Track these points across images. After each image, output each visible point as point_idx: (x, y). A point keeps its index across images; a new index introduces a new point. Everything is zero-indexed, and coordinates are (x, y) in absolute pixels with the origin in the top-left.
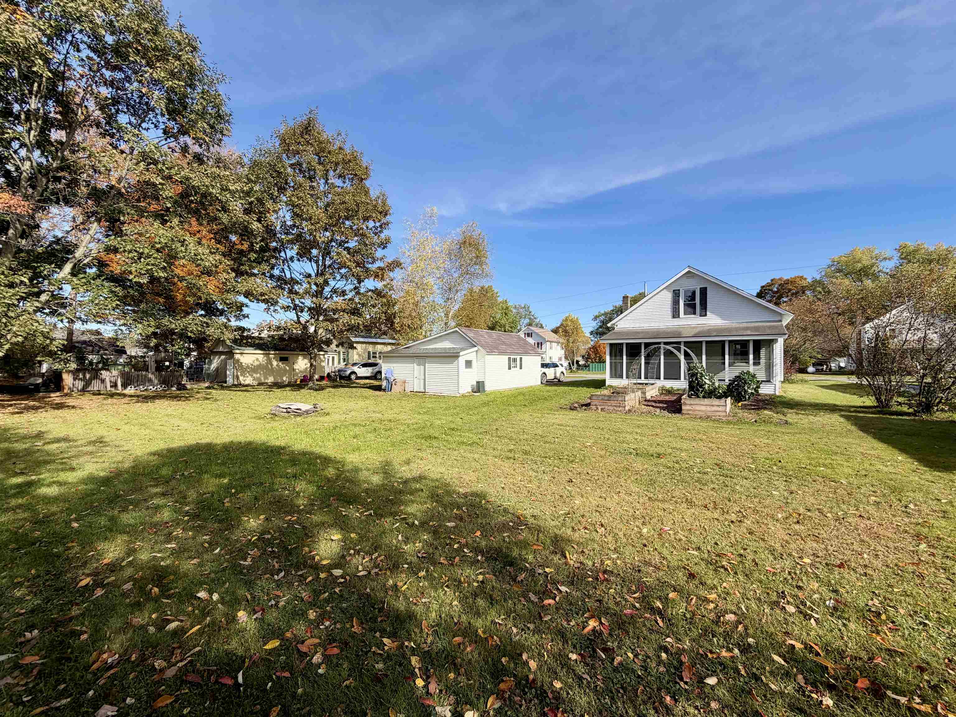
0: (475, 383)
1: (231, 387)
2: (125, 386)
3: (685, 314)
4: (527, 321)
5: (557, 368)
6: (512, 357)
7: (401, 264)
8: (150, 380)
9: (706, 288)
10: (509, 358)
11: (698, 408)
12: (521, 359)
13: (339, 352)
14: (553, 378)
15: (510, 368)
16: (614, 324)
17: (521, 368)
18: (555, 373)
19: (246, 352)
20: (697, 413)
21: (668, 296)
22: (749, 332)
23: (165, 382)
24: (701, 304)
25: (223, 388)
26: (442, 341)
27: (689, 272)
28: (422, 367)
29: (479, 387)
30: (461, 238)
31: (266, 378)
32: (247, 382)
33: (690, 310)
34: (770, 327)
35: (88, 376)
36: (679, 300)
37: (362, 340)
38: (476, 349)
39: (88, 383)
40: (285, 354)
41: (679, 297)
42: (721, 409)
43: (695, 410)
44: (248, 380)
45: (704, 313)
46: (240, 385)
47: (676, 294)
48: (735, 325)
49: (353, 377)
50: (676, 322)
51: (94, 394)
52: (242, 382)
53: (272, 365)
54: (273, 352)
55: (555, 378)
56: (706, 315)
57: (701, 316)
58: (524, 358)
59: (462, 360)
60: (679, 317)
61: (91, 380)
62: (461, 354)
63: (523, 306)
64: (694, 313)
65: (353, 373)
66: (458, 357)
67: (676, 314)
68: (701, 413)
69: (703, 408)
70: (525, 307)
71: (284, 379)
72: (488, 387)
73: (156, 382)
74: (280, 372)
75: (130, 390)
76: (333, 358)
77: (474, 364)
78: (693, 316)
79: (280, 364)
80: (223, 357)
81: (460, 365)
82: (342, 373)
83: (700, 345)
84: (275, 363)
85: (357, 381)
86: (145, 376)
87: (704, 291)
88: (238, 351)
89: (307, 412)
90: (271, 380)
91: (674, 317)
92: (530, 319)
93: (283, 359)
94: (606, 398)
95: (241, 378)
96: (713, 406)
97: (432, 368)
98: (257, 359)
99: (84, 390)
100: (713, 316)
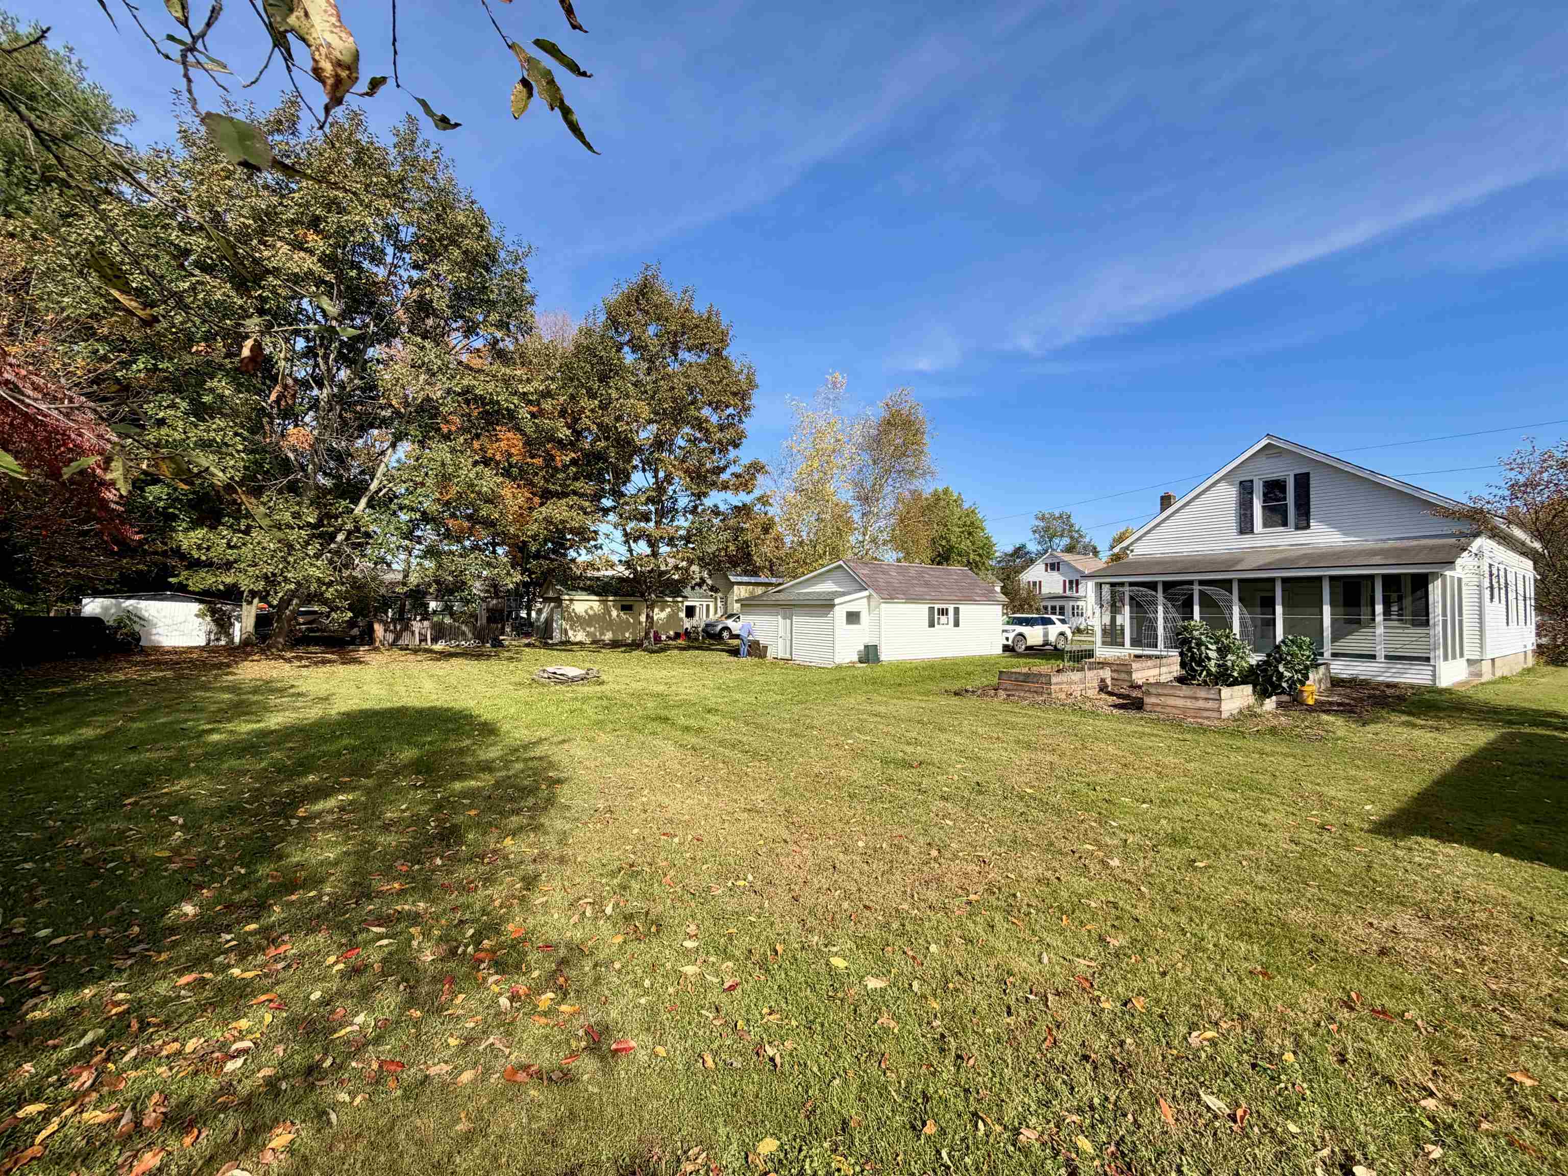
0: (862, 648)
1: (556, 644)
2: (435, 640)
3: (1265, 525)
4: (1066, 541)
5: (1049, 627)
6: (936, 606)
7: (763, 467)
8: (464, 633)
9: (1308, 474)
10: (931, 610)
11: (1171, 701)
12: (957, 611)
13: (716, 598)
14: (1041, 643)
15: (932, 625)
16: (1127, 548)
17: (957, 624)
18: (1046, 635)
19: (577, 598)
20: (1168, 710)
21: (1228, 494)
22: (1377, 560)
23: (480, 636)
24: (1298, 506)
25: (546, 646)
26: (823, 582)
27: (1268, 446)
28: (788, 621)
29: (870, 655)
30: (884, 414)
31: (602, 634)
32: (578, 639)
33: (1278, 518)
34: (1432, 548)
35: (398, 627)
36: (1252, 499)
37: (746, 579)
38: (866, 593)
39: (398, 637)
40: (628, 600)
41: (1251, 493)
42: (1210, 704)
43: (1164, 706)
44: (579, 636)
45: (1303, 522)
46: (568, 642)
47: (1246, 489)
48: (1370, 545)
49: (725, 634)
50: (1247, 542)
51: (401, 649)
52: (572, 639)
53: (610, 616)
54: (611, 598)
55: (1046, 643)
56: (1308, 527)
57: (1297, 528)
58: (962, 607)
59: (840, 613)
60: (1252, 531)
61: (402, 631)
62: (837, 601)
63: (1057, 515)
64: (1285, 524)
65: (726, 628)
66: (833, 606)
67: (1245, 526)
68: (1174, 711)
69: (1180, 702)
70: (1061, 517)
71: (627, 635)
72: (885, 655)
73: (470, 635)
74: (623, 626)
75: (439, 646)
76: (708, 606)
77: (864, 617)
78: (1282, 529)
79: (622, 614)
80: (552, 604)
81: (836, 618)
82: (709, 629)
83: (1268, 585)
84: (614, 613)
85: (730, 641)
86: (458, 628)
87: (1303, 482)
88: (567, 597)
89: (573, 680)
90: (608, 636)
91: (1242, 532)
92: (1072, 538)
93: (626, 608)
94: (1021, 678)
95: (570, 633)
96: (1196, 698)
97: (803, 623)
98: (591, 608)
99: (393, 644)
100: (1323, 528)
